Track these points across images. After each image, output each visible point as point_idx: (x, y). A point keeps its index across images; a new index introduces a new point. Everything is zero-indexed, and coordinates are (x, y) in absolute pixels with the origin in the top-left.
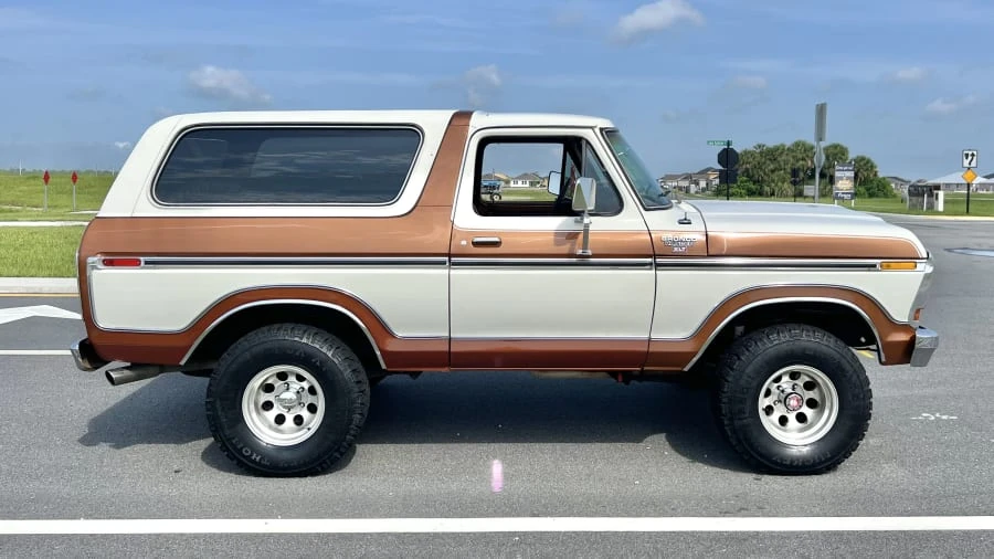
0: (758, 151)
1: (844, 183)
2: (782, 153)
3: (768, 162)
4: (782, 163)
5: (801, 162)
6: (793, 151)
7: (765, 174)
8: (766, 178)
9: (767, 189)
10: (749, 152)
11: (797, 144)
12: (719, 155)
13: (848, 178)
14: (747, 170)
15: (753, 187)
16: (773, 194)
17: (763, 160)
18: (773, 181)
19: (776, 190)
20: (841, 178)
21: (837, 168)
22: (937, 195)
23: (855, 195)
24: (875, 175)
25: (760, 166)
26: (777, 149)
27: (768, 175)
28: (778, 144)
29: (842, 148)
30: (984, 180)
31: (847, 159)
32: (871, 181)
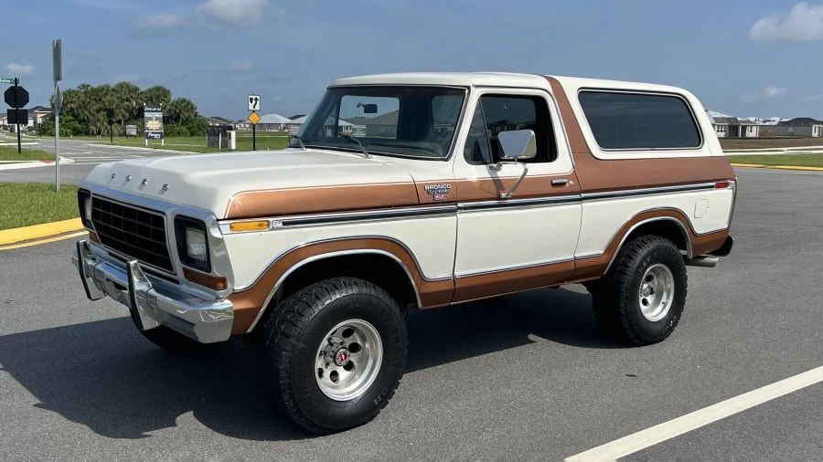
0: (83, 91)
1: (154, 123)
2: (106, 94)
3: (93, 102)
4: (107, 104)
5: (126, 103)
6: (117, 92)
7: (90, 113)
8: (91, 118)
9: (93, 128)
10: (74, 92)
11: (121, 85)
12: (5, 93)
13: (157, 119)
14: (72, 109)
15: (78, 126)
16: (99, 133)
17: (88, 100)
18: (99, 120)
19: (102, 128)
20: (151, 119)
21: (146, 109)
22: (230, 134)
23: (166, 134)
24: (196, 115)
25: (84, 106)
26: (101, 89)
27: (93, 115)
28: (103, 84)
29: (164, 90)
30: (289, 121)
31: (169, 100)
32: (192, 122)
